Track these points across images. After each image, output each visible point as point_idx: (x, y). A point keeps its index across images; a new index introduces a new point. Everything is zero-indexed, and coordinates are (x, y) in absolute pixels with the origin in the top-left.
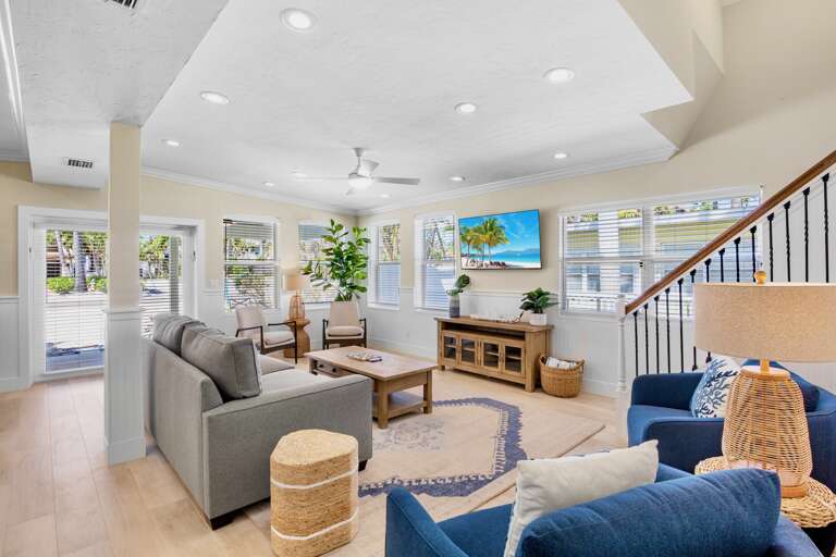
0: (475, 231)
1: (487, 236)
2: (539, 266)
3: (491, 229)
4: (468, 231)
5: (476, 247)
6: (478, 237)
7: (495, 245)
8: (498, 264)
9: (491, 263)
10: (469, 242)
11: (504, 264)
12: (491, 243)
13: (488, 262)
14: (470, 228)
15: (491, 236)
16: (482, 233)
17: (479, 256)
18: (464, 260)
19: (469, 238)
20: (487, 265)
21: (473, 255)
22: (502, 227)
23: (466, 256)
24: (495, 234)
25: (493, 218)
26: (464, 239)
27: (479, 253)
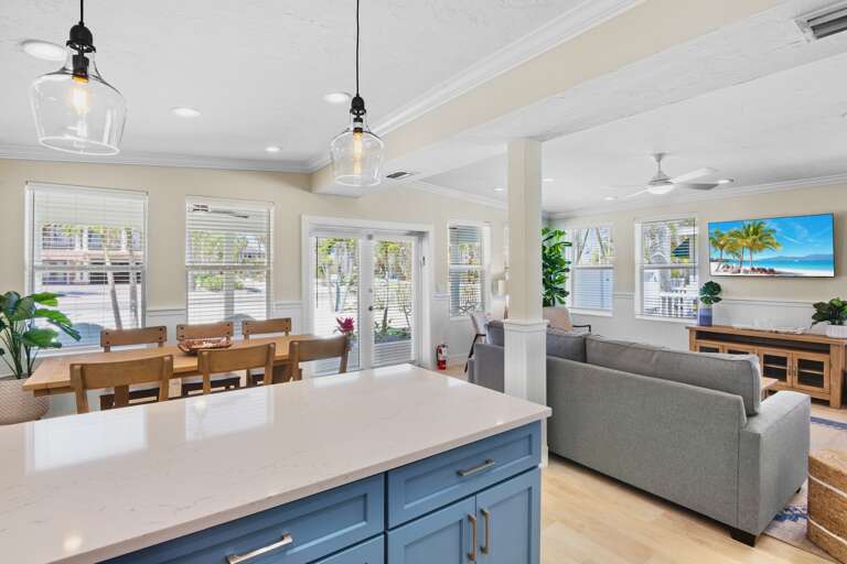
0: (732, 235)
1: (749, 240)
2: (832, 274)
3: (756, 233)
4: (722, 235)
5: (732, 251)
6: (735, 242)
7: (760, 250)
8: (764, 270)
9: (753, 269)
10: (722, 247)
11: (772, 271)
12: (754, 248)
13: (748, 268)
15: (754, 240)
16: (741, 238)
18: (714, 266)
19: (722, 243)
20: (746, 271)
21: (727, 261)
22: (774, 231)
23: (716, 261)
24: (760, 239)
25: (758, 222)
26: (715, 243)
27: (736, 258)
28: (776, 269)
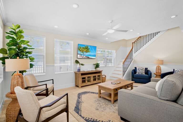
0: (83, 48)
3: (87, 48)
8: (87, 57)
10: (81, 51)
11: (88, 57)
12: (86, 52)
13: (85, 56)
14: (81, 47)
16: (84, 49)
17: (83, 55)
19: (81, 50)
20: (85, 57)
21: (81, 54)
22: (89, 48)
23: (79, 54)
24: (87, 50)
25: (87, 46)
26: (79, 50)
27: (83, 54)
28: (89, 57)
